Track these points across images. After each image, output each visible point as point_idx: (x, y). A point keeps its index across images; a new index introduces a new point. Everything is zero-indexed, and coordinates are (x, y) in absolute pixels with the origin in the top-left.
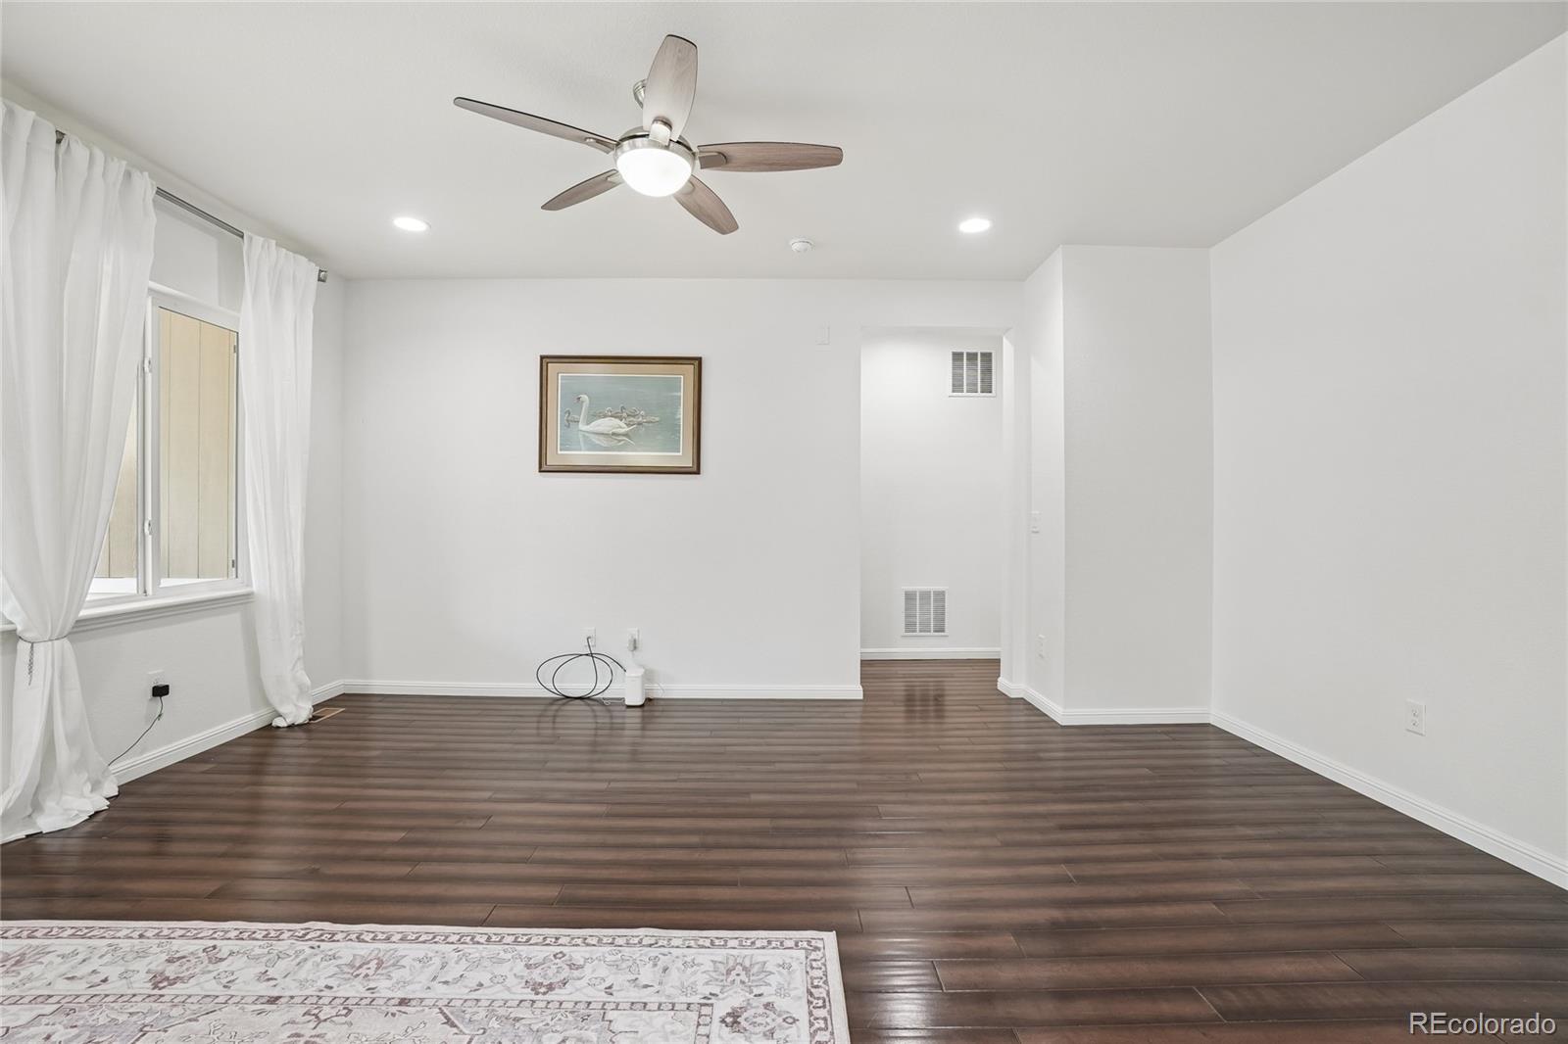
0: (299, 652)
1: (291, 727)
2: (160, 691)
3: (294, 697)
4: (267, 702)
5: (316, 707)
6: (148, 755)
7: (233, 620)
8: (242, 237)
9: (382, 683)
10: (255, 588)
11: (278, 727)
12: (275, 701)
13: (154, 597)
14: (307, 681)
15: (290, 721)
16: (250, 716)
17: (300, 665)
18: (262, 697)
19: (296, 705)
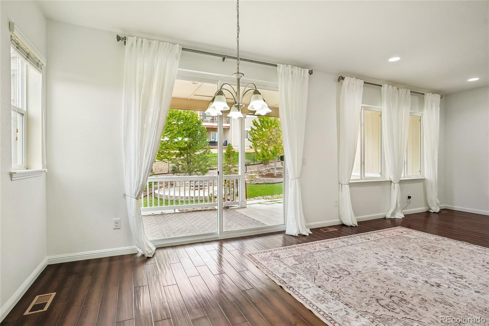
0: (437, 195)
1: (434, 212)
2: (409, 197)
3: (436, 205)
4: (428, 206)
5: (441, 210)
6: (407, 210)
7: (421, 184)
8: (424, 95)
9: (457, 207)
10: (426, 178)
11: (431, 212)
12: (430, 205)
13: (406, 178)
14: (439, 202)
15: (434, 211)
16: (424, 208)
17: (437, 198)
18: (427, 204)
19: (436, 207)
